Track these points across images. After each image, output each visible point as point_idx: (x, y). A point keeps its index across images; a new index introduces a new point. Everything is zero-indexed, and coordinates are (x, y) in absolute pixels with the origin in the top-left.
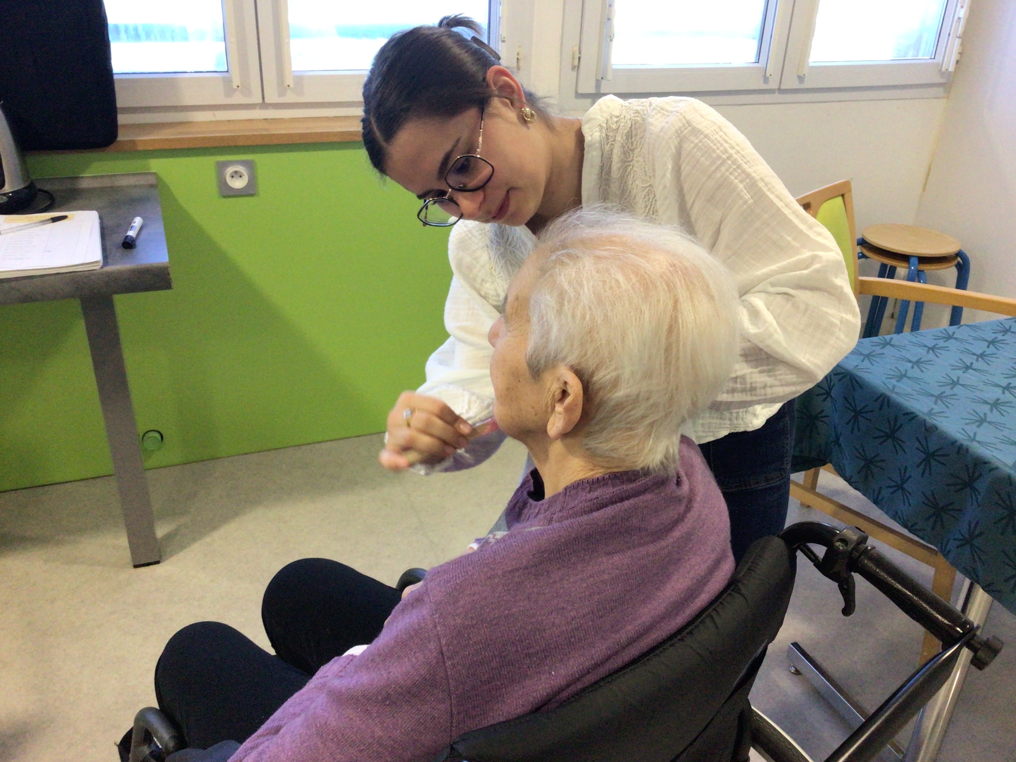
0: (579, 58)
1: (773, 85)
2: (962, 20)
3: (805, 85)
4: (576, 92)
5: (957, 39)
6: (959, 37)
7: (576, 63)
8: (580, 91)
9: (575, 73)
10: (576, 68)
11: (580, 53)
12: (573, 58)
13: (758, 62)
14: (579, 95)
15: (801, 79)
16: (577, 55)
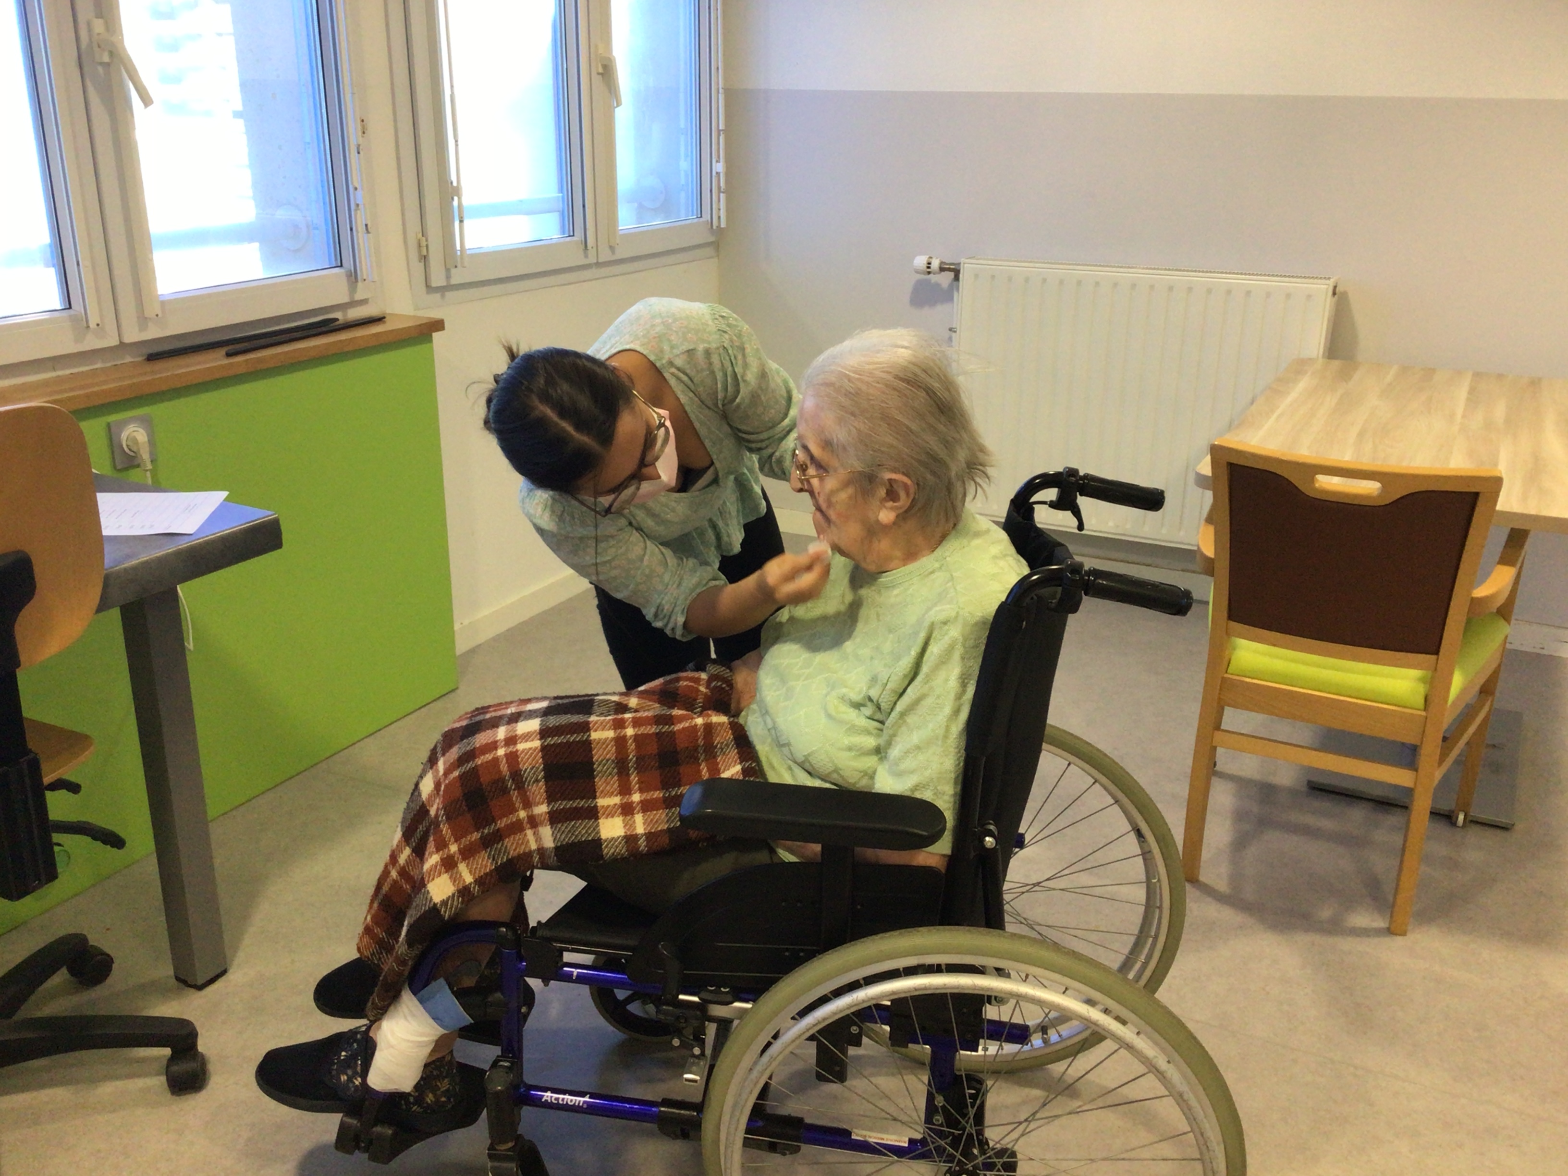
0: (427, 246)
1: (592, 259)
2: (722, 175)
3: (619, 255)
4: (428, 286)
5: (722, 195)
6: (723, 192)
7: (424, 253)
8: (434, 283)
9: (422, 264)
10: (425, 259)
11: (427, 240)
12: (420, 246)
13: (573, 236)
14: (430, 289)
15: (612, 248)
16: (423, 243)
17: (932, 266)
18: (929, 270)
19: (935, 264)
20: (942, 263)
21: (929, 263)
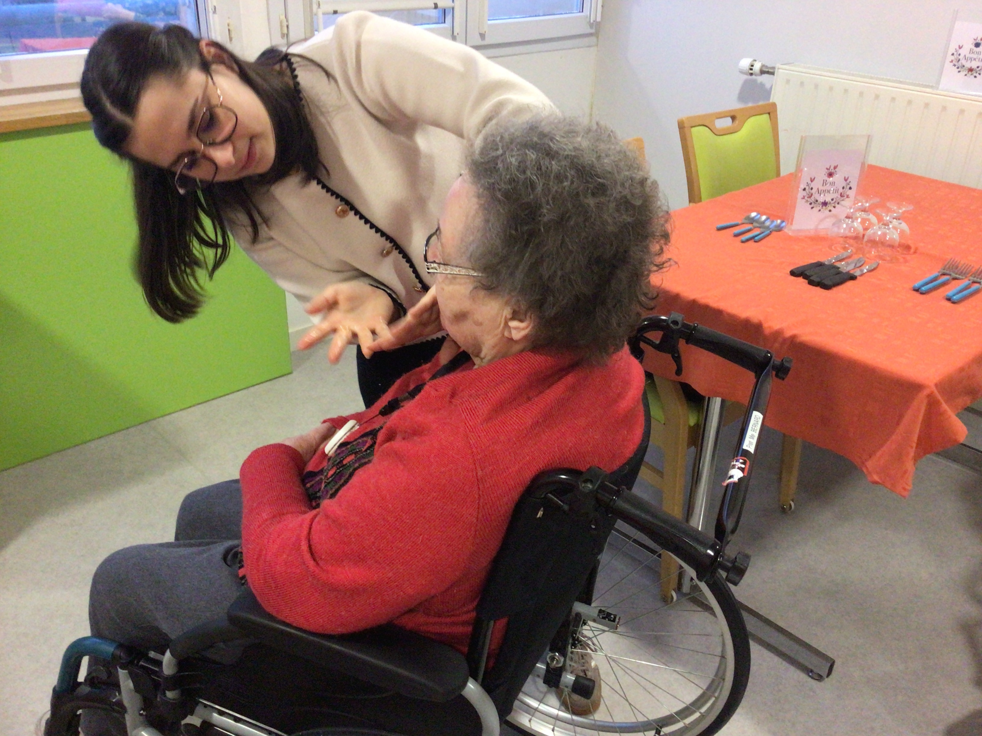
0: (287, 26)
7: (285, 29)
10: (286, 36)
11: (287, 21)
12: (281, 26)
16: (285, 24)
17: (753, 68)
18: (751, 72)
19: (757, 67)
20: (763, 66)
21: (752, 66)
